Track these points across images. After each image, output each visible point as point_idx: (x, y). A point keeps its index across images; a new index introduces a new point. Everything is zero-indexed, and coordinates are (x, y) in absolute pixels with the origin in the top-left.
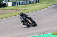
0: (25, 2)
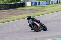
0: (45, 2)
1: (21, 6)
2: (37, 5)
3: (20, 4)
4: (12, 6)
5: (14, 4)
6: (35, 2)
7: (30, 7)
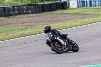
0: (100, 1)
1: (61, 7)
2: (87, 6)
3: (59, 3)
4: (45, 8)
5: (49, 5)
6: (84, 2)
7: (76, 9)
